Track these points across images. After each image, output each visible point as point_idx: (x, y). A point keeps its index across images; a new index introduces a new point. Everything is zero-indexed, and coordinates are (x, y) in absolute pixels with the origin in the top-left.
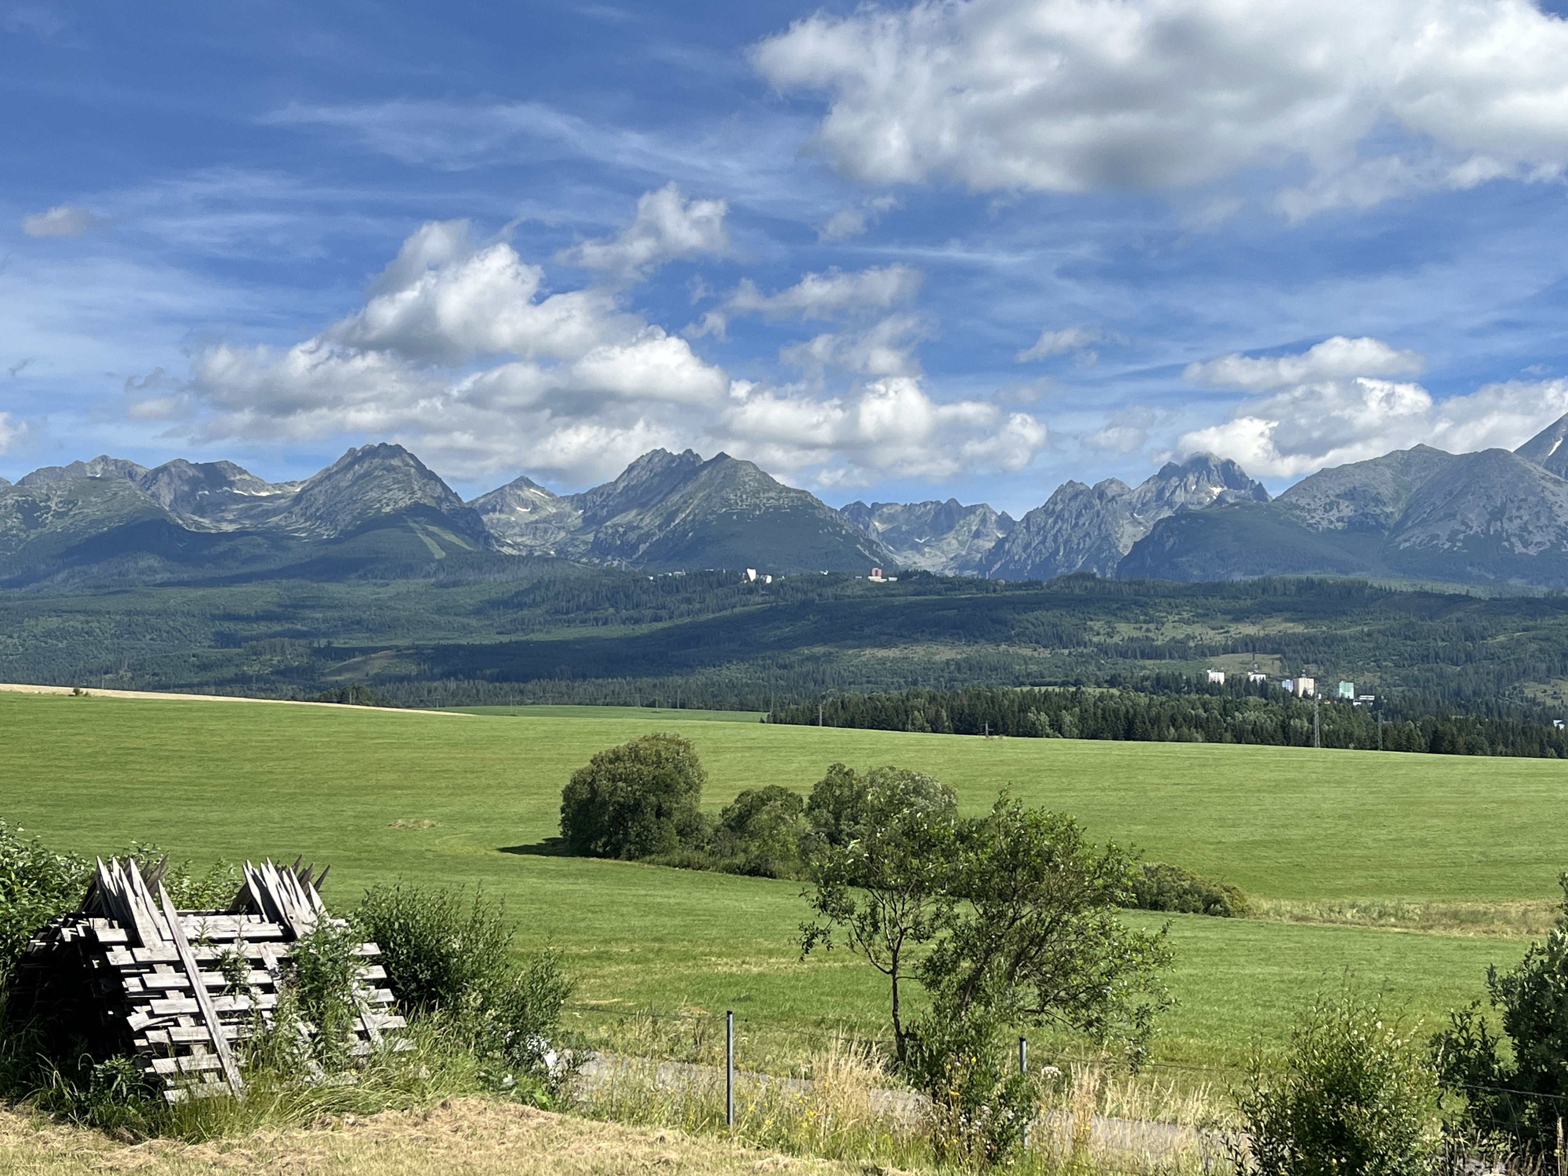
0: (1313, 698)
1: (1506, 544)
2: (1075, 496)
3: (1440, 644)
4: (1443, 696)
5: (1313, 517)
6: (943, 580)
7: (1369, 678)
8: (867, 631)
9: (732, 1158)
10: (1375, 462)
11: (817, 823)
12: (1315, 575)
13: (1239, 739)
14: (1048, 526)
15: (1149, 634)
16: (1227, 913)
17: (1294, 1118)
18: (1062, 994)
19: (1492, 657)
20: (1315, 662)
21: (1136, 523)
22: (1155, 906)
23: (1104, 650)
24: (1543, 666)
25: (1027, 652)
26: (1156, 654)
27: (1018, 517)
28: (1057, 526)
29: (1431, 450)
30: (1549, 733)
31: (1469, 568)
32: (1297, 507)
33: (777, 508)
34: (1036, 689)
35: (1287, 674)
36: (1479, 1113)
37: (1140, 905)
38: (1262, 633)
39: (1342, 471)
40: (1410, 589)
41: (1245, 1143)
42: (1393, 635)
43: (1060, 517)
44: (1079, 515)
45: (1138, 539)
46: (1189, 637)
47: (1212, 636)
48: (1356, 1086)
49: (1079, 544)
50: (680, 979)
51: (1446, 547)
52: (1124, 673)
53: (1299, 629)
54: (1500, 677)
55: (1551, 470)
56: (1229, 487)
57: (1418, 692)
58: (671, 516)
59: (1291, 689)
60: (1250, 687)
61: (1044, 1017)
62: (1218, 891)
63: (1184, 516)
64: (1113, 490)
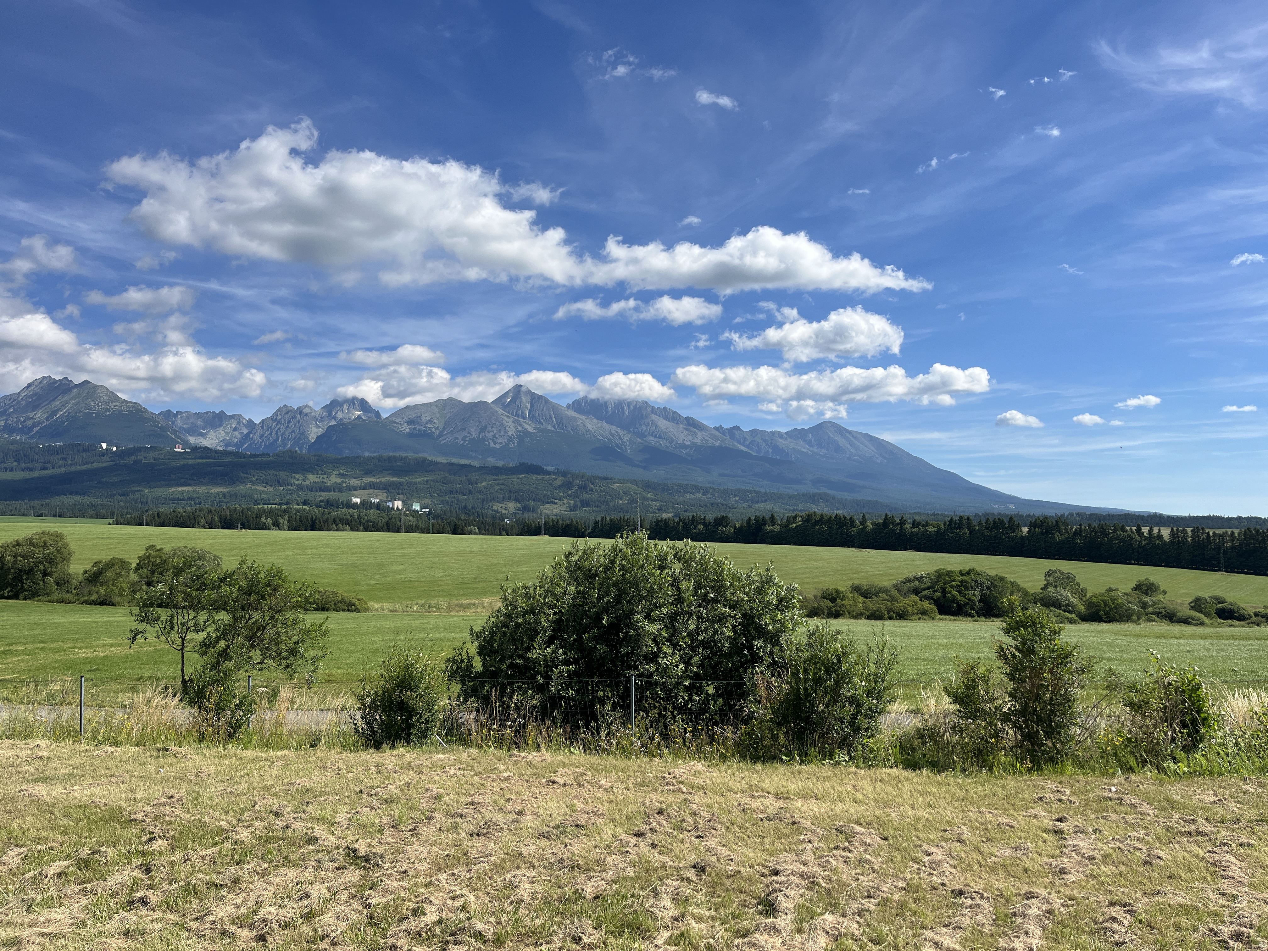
0: (401, 510)
1: (487, 443)
2: (287, 413)
3: (458, 486)
4: (459, 509)
5: (402, 427)
6: (216, 451)
7: (426, 501)
8: (173, 477)
9: (80, 752)
10: (431, 404)
11: (140, 576)
12: (403, 454)
14: (273, 427)
15: (324, 480)
16: (357, 610)
17: (381, 701)
18: (273, 654)
19: (480, 492)
20: (402, 494)
21: (318, 427)
22: (323, 609)
23: (301, 488)
24: (501, 496)
25: (261, 488)
26: (327, 489)
27: (257, 422)
28: (278, 427)
29: (455, 400)
30: (503, 525)
31: (471, 453)
32: (395, 422)
33: (120, 411)
34: (266, 507)
35: (389, 499)
36: (466, 691)
37: (316, 609)
38: (378, 480)
39: (416, 407)
40: (446, 462)
41: (358, 715)
42: (437, 482)
43: (279, 422)
44: (289, 422)
45: (319, 435)
46: (343, 482)
47: (354, 482)
48: (410, 683)
49: (289, 436)
50: (56, 662)
51: (461, 443)
52: (311, 499)
53: (395, 479)
54: (483, 501)
55: (506, 411)
56: (363, 412)
57: (448, 507)
58: (54, 413)
59: (391, 506)
60: (371, 506)
61: (264, 665)
62: (355, 601)
63: (342, 425)
64: (307, 410)
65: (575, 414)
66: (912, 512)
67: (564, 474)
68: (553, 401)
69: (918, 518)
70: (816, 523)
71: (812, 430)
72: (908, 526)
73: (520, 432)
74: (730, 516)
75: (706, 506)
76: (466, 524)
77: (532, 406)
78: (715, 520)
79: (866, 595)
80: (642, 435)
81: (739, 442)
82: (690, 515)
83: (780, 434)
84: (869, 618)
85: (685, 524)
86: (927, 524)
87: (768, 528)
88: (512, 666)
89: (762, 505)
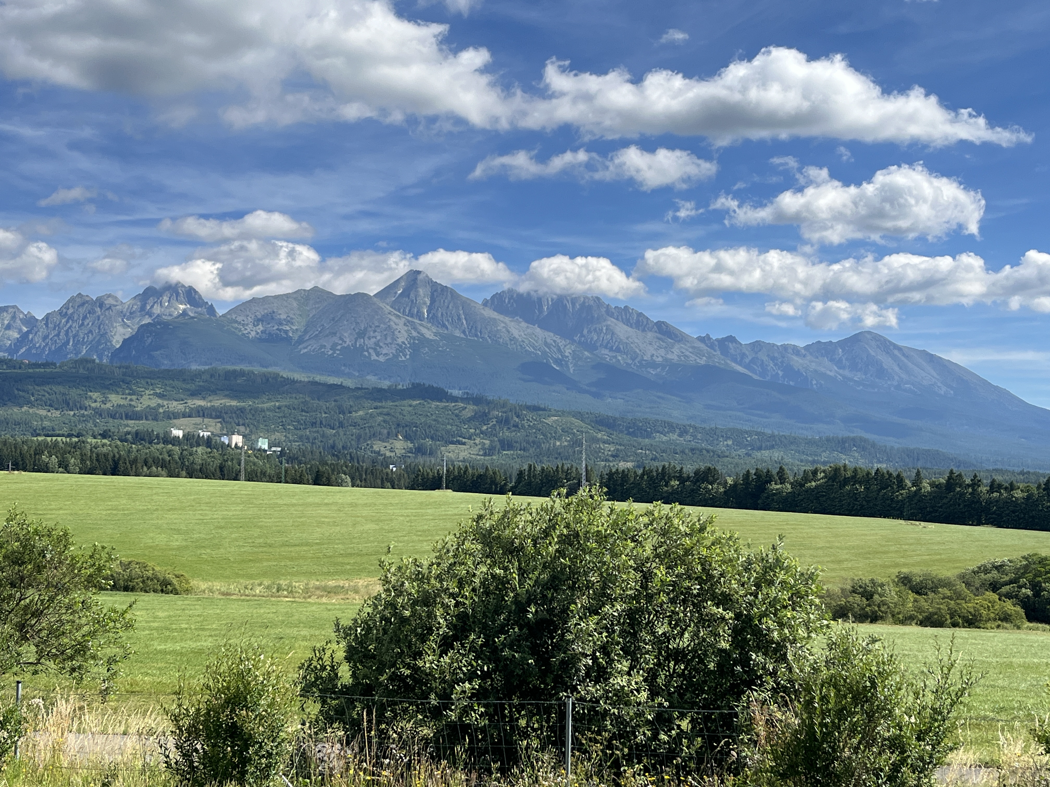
0: (241, 448)
1: (366, 353)
2: (83, 304)
3: (324, 415)
4: (324, 448)
5: (246, 329)
7: (278, 436)
10: (287, 296)
12: (245, 367)
13: (190, 475)
14: (61, 325)
15: (133, 403)
16: (175, 592)
17: (205, 723)
18: (54, 651)
19: (355, 425)
20: (243, 425)
21: (125, 325)
22: (126, 589)
23: (99, 413)
24: (385, 431)
25: (43, 412)
26: (136, 416)
27: (40, 316)
28: (69, 325)
29: (323, 291)
30: (387, 474)
31: (343, 368)
32: (236, 322)
34: (49, 439)
35: (225, 432)
36: (327, 712)
37: (114, 588)
38: (209, 404)
39: (266, 300)
40: (306, 380)
41: (171, 743)
42: (294, 409)
43: (71, 318)
44: (85, 318)
45: (127, 337)
46: (159, 406)
47: (175, 406)
48: (246, 698)
49: (84, 338)
51: (330, 353)
52: (113, 429)
53: (234, 403)
54: (359, 437)
55: (395, 309)
56: (191, 305)
57: (308, 446)
59: (227, 442)
60: (199, 441)
61: (40, 667)
62: (170, 577)
63: (159, 323)
64: (110, 301)
65: (495, 315)
66: (991, 468)
67: (477, 401)
68: (464, 295)
69: (999, 478)
70: (846, 481)
71: (842, 344)
72: (984, 489)
73: (414, 338)
74: (718, 468)
75: (683, 452)
76: (333, 470)
77: (433, 301)
78: (697, 473)
79: (919, 590)
80: (592, 347)
81: (735, 361)
82: (658, 465)
83: (796, 350)
84: (923, 623)
85: (651, 478)
86: (1012, 487)
87: (774, 486)
88: (393, 678)
89: (766, 454)
